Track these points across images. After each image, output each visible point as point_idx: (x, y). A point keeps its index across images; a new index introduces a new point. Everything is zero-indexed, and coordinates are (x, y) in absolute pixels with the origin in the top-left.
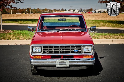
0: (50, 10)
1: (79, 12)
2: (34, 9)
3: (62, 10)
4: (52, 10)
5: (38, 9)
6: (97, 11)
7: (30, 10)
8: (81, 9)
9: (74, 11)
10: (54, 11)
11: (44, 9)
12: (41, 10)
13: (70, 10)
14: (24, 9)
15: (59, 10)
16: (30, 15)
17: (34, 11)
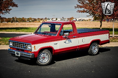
0: (34, 19)
1: (61, 20)
2: (20, 18)
3: (46, 19)
4: (36, 19)
5: (23, 18)
6: (78, 19)
7: (15, 19)
8: (63, 18)
9: (57, 19)
10: (38, 19)
11: (28, 18)
12: (26, 19)
13: (53, 19)
14: (9, 18)
15: (43, 18)
16: (16, 23)
17: (19, 20)
